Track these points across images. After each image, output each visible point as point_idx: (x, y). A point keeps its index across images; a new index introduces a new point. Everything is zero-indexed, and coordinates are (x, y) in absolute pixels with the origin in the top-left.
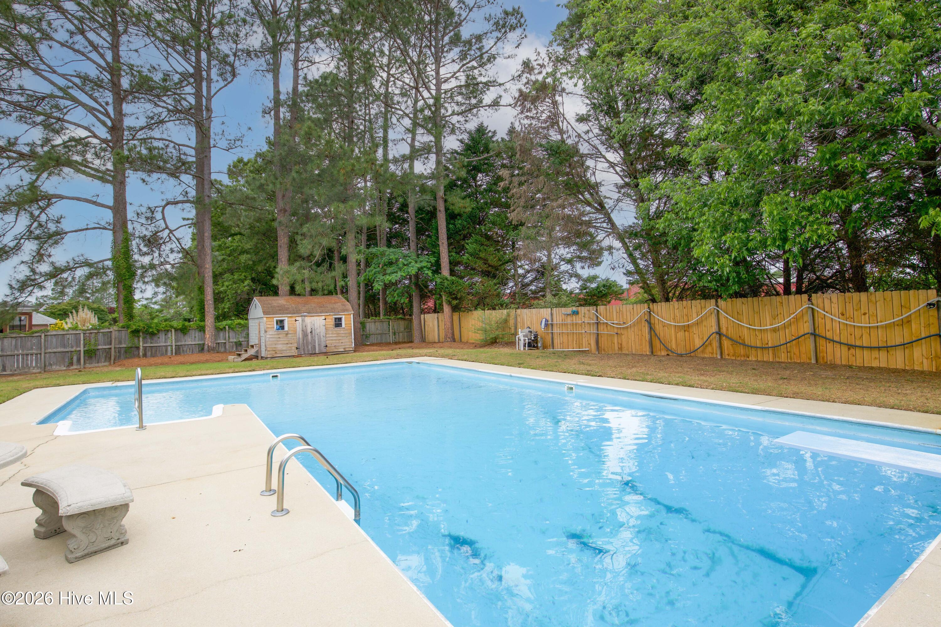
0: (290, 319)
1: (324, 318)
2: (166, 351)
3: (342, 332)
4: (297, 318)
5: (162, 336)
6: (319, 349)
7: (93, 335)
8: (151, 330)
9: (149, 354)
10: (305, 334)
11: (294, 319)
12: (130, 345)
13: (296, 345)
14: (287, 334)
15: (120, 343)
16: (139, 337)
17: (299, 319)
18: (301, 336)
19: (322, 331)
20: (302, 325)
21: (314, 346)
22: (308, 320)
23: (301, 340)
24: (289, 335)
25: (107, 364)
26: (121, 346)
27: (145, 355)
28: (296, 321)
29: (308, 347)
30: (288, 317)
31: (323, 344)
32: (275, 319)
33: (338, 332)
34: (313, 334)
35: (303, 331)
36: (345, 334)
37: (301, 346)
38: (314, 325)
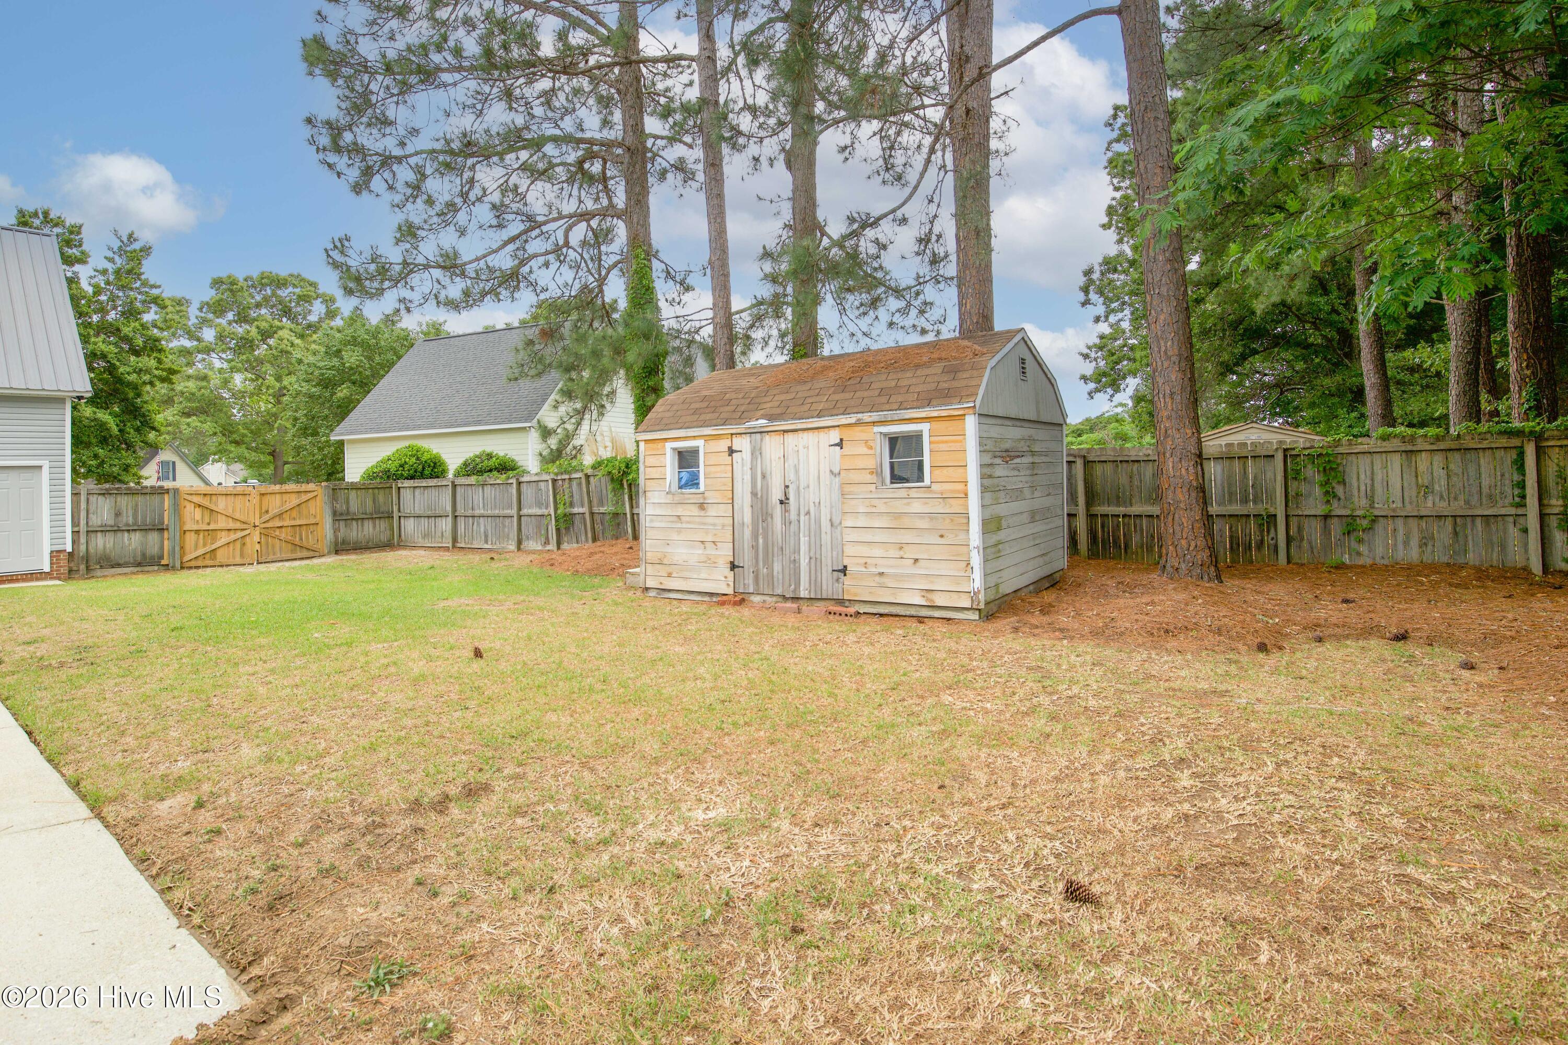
0: (711, 447)
1: (834, 436)
3: (917, 507)
4: (738, 443)
6: (815, 582)
7: (565, 483)
10: (762, 508)
11: (724, 445)
12: (613, 509)
13: (730, 550)
14: (705, 507)
15: (601, 503)
17: (743, 445)
18: (748, 518)
19: (828, 499)
20: (753, 469)
21: (795, 565)
22: (772, 450)
23: (747, 534)
24: (713, 511)
25: (585, 545)
28: (731, 451)
29: (768, 564)
30: (708, 438)
31: (829, 561)
32: (669, 445)
33: (899, 506)
34: (793, 516)
35: (754, 494)
36: (931, 516)
37: (746, 559)
38: (797, 471)
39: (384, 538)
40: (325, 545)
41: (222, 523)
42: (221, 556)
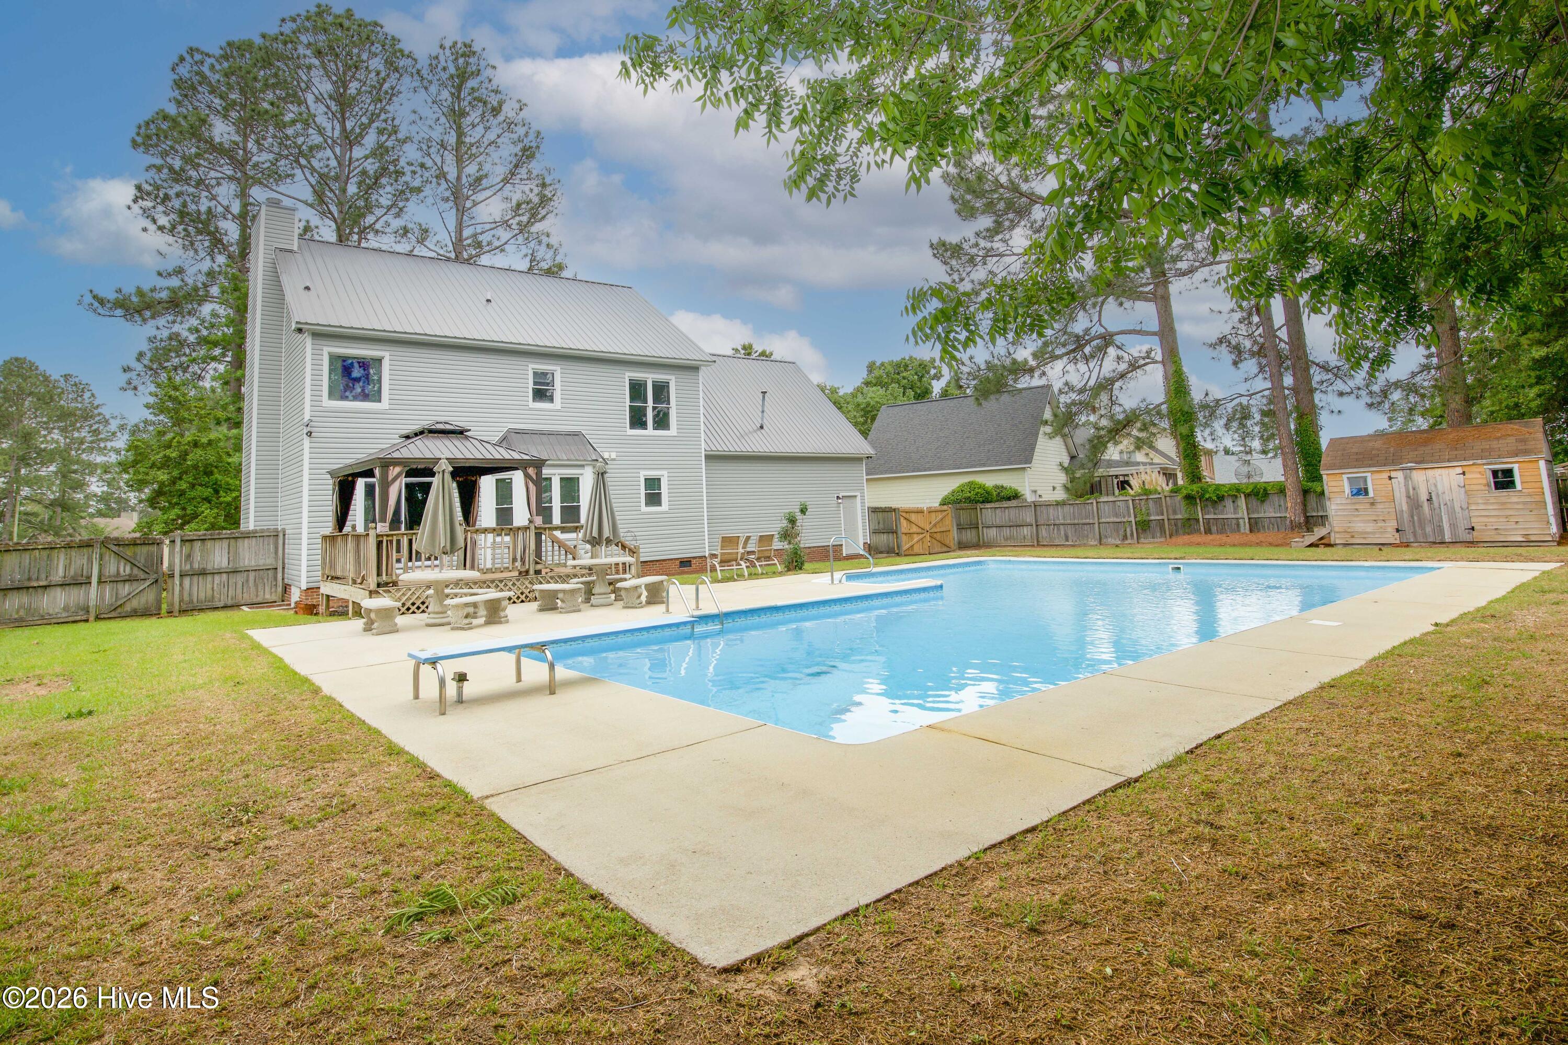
0: (1377, 476)
1: (1459, 470)
2: (1238, 525)
3: (1515, 499)
4: (1393, 474)
5: (1228, 503)
6: (1453, 534)
7: (1143, 503)
8: (1207, 496)
9: (1214, 529)
10: (1414, 503)
11: (1386, 475)
12: (1186, 516)
13: (1394, 524)
14: (1372, 504)
15: (1175, 512)
16: (1196, 504)
17: (1399, 475)
18: (1405, 507)
19: (1459, 498)
20: (1406, 486)
21: (1441, 528)
22: (1419, 477)
23: (1406, 516)
24: (1379, 506)
25: (1163, 539)
26: (1179, 516)
27: (1208, 531)
28: (1390, 478)
29: (1422, 529)
30: (1372, 472)
31: (1462, 525)
32: (1345, 477)
33: (1503, 500)
34: (1436, 504)
35: (1408, 497)
36: (1525, 503)
37: (1406, 526)
38: (1436, 486)
39: (975, 540)
40: (953, 544)
41: (915, 529)
42: (917, 549)
